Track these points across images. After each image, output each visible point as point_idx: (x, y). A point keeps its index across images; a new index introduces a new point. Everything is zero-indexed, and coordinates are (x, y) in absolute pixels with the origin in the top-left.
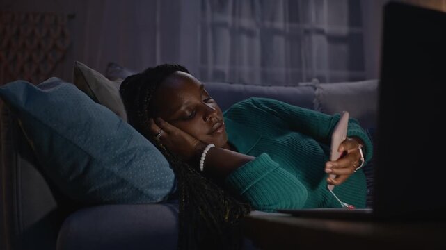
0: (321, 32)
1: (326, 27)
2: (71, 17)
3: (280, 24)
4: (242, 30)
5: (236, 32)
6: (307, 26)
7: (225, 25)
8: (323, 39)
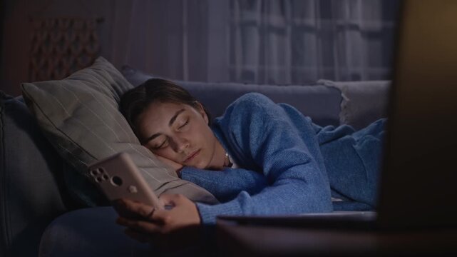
0: (355, 27)
1: (360, 22)
2: (100, 21)
3: (311, 21)
4: (271, 29)
5: (265, 30)
6: (340, 22)
7: (253, 23)
8: (357, 35)
